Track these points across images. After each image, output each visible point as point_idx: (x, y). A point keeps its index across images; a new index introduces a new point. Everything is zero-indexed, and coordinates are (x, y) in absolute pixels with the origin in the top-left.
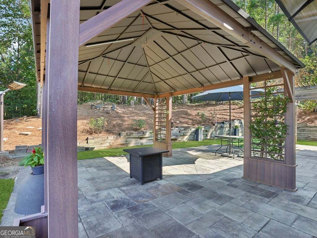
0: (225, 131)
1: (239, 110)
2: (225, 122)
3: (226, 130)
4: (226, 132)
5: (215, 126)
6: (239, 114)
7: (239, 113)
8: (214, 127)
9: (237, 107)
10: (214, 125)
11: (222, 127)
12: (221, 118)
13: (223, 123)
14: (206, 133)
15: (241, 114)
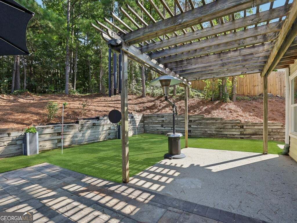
0: (102, 131)
1: (135, 100)
2: (101, 118)
3: (105, 129)
4: (104, 132)
5: (80, 123)
6: (133, 106)
7: (133, 104)
8: (78, 126)
9: (135, 97)
10: (77, 122)
11: (94, 125)
12: (101, 111)
13: (98, 118)
14: (59, 137)
15: (135, 105)
